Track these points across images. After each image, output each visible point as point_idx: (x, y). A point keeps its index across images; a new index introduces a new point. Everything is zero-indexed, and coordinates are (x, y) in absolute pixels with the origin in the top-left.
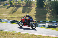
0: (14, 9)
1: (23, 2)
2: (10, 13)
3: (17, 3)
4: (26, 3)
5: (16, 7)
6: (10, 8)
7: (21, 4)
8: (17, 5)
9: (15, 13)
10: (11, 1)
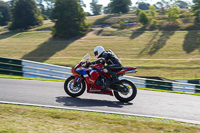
0: (154, 38)
1: (185, 14)
2: (140, 55)
3: (165, 18)
4: (197, 15)
5: (160, 33)
6: (141, 36)
7: (179, 21)
8: (166, 23)
9: (159, 52)
10: (144, 11)
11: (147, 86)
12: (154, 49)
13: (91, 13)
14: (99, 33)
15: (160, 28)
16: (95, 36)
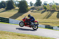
0: (48, 13)
1: (57, 7)
2: (44, 18)
3: (51, 8)
5: (50, 12)
6: (44, 13)
7: (56, 9)
8: (52, 9)
10: (45, 6)
11: (46, 28)
12: (48, 17)
13: (30, 5)
14: (32, 11)
15: (50, 11)
16: (31, 12)
